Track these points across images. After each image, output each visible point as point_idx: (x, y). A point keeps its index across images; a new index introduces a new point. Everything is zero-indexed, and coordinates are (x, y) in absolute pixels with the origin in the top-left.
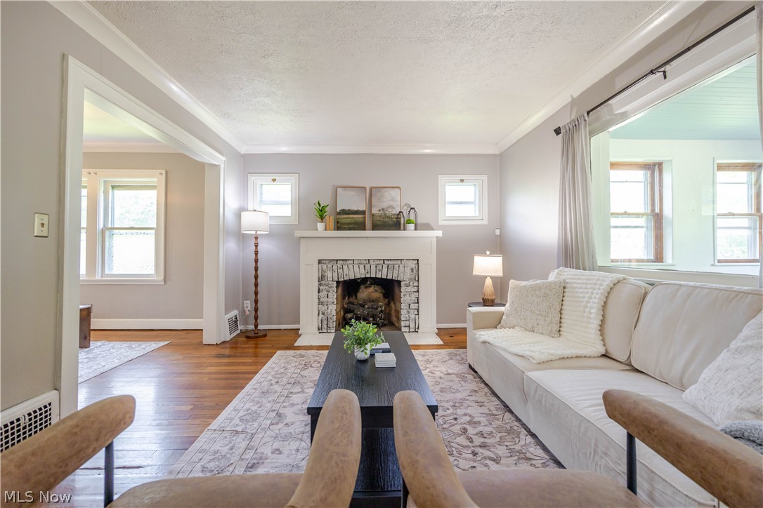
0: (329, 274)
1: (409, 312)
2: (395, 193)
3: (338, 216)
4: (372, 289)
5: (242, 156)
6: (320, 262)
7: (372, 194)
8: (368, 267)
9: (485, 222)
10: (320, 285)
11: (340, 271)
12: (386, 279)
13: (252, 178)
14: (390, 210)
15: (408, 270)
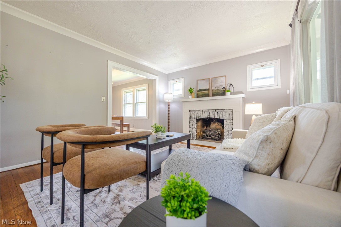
0: (193, 116)
1: (228, 135)
2: (223, 79)
3: (198, 92)
4: (216, 124)
5: (167, 75)
6: (190, 111)
7: (212, 81)
8: (208, 113)
9: (279, 87)
10: (190, 120)
11: (197, 115)
12: (217, 118)
13: (170, 82)
14: (220, 87)
15: (227, 115)
